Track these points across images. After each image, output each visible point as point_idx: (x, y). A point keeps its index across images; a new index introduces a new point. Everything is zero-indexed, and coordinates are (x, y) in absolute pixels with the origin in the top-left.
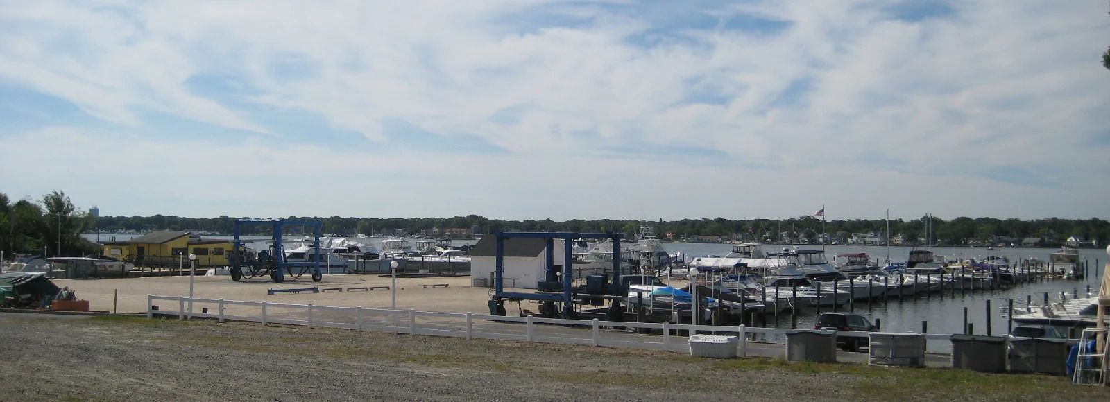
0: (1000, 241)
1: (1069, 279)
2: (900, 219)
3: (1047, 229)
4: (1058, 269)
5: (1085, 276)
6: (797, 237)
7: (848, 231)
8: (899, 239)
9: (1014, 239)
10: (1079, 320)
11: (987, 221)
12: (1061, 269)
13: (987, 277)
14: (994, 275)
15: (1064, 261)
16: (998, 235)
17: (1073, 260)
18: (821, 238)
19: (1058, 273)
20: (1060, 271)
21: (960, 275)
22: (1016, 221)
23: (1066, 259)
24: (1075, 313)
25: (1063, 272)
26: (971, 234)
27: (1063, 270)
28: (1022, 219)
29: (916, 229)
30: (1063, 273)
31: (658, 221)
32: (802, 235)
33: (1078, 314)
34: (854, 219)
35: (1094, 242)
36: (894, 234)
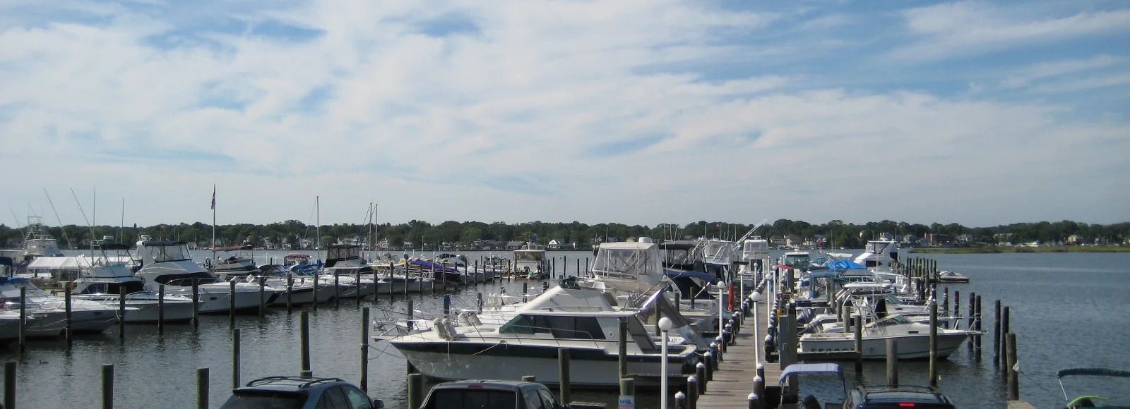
0: (485, 245)
1: (532, 279)
2: (389, 223)
3: (530, 232)
4: (521, 267)
5: (551, 276)
6: (280, 242)
7: (333, 235)
8: (385, 243)
9: (499, 242)
10: (497, 342)
11: (474, 224)
12: (525, 267)
13: (428, 278)
14: (437, 275)
15: (529, 259)
16: (484, 238)
17: (538, 257)
18: (306, 243)
19: (522, 273)
20: (524, 270)
21: (389, 275)
22: (503, 225)
23: (532, 257)
24: (492, 330)
25: (527, 270)
26: (456, 238)
27: (527, 269)
28: (508, 223)
29: (403, 233)
30: (527, 272)
31: (133, 226)
32: (285, 240)
33: (497, 332)
34: (340, 223)
35: (574, 244)
36: (380, 238)
